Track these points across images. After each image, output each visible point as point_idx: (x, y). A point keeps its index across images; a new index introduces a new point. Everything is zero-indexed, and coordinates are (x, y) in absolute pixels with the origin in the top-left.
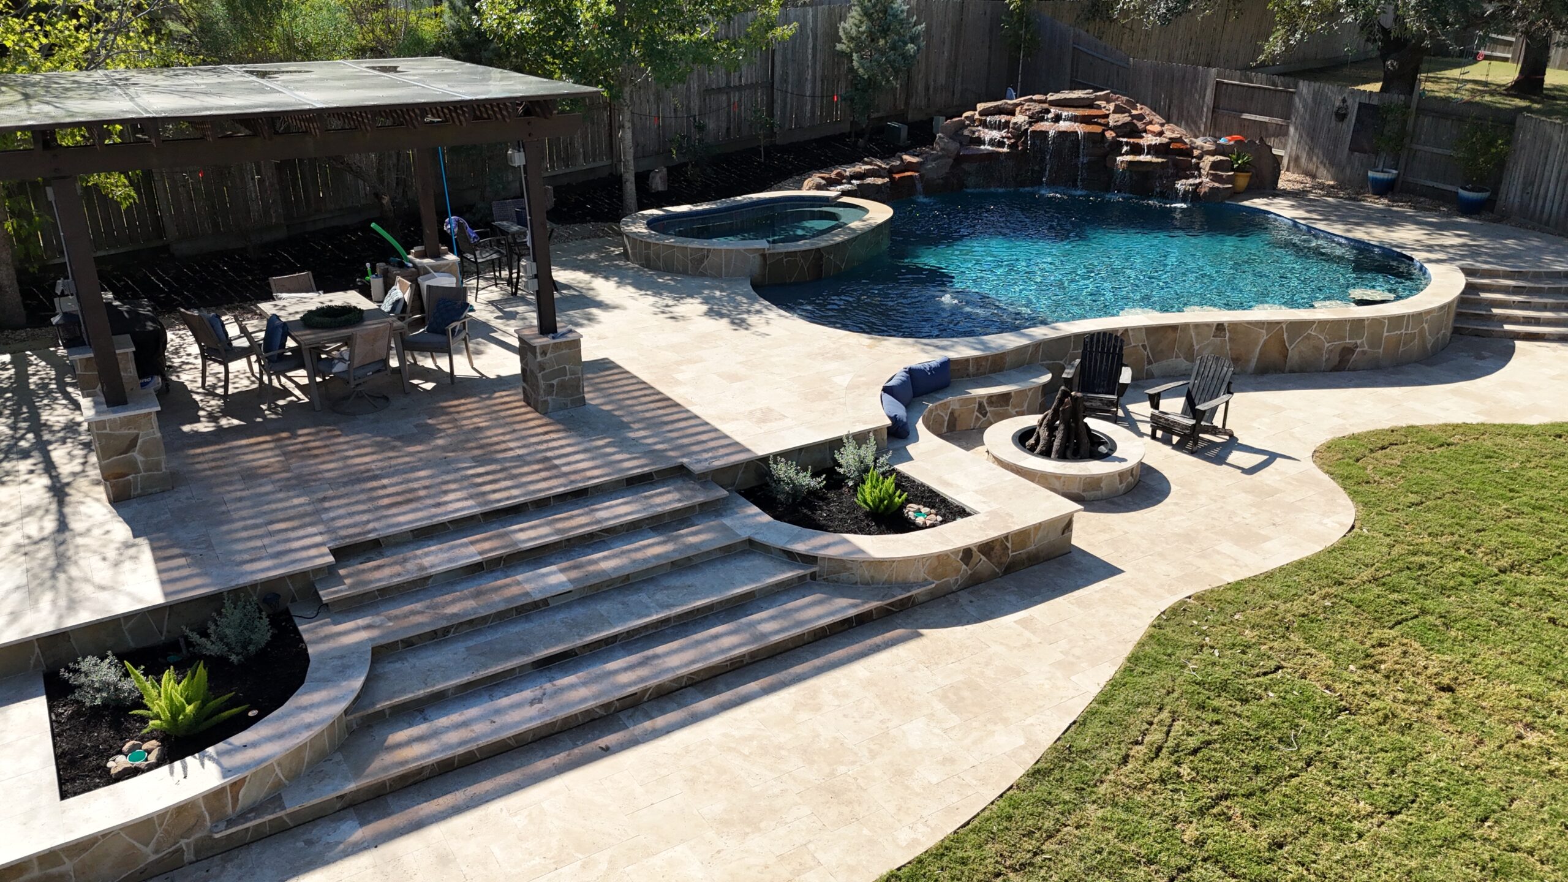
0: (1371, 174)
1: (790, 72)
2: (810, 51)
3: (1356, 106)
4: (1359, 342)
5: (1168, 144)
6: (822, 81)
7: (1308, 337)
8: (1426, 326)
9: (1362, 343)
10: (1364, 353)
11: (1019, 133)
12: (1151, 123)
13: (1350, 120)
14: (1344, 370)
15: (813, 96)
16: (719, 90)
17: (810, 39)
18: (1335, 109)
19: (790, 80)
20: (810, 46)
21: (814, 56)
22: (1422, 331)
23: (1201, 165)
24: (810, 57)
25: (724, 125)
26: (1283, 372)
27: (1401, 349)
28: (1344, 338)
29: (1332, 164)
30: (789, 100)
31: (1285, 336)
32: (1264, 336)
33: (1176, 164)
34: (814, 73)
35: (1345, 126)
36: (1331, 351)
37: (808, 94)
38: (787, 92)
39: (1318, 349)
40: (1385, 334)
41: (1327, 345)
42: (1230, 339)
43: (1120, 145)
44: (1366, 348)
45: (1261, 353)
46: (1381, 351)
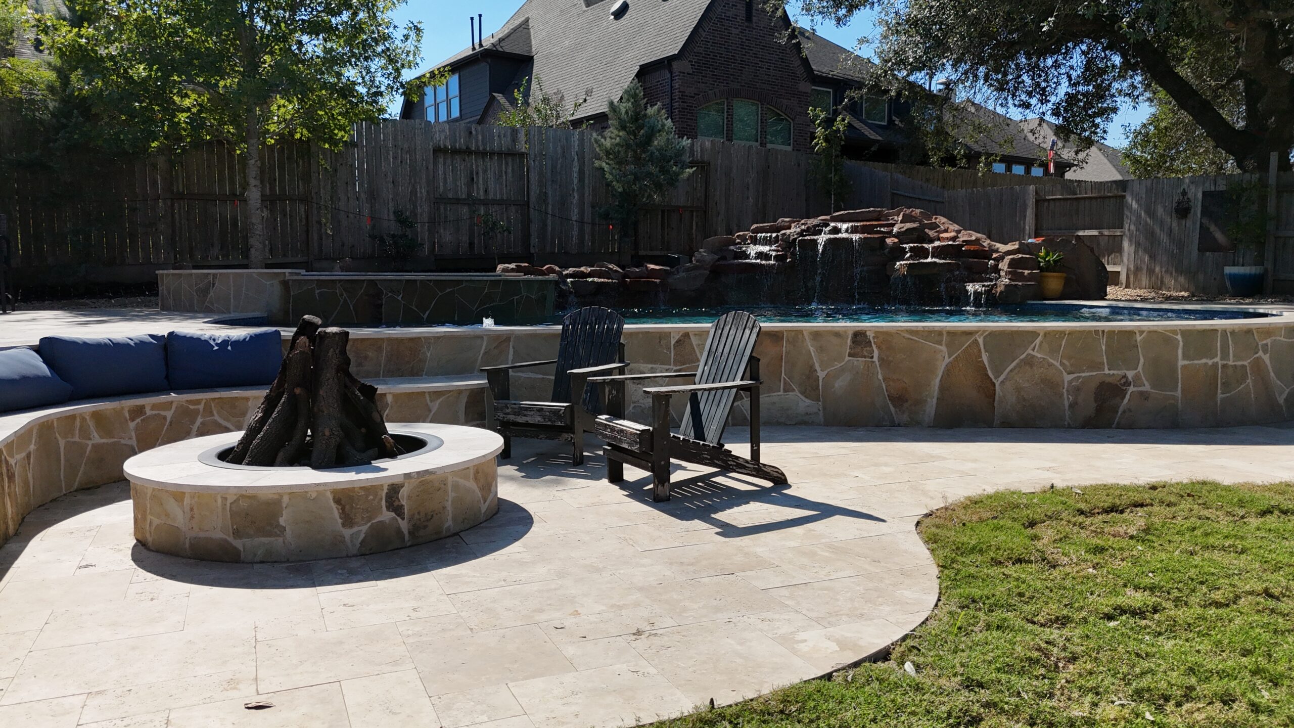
0: (1228, 270)
1: (550, 193)
2: (575, 175)
3: (1200, 195)
4: (1130, 374)
5: (961, 246)
6: (593, 207)
7: (1029, 362)
8: (1266, 358)
9: (1137, 377)
10: (1144, 396)
11: (788, 244)
12: (946, 231)
13: (1195, 214)
14: (1109, 426)
15: (581, 222)
16: (458, 201)
17: (576, 163)
18: (1174, 205)
19: (550, 201)
20: (576, 169)
21: (581, 179)
22: (1258, 365)
23: (1000, 266)
24: (576, 181)
25: (465, 239)
26: (991, 426)
27: (1220, 396)
28: (1099, 366)
29: (1180, 271)
30: (549, 222)
31: (985, 357)
32: (943, 359)
33: (969, 268)
34: (582, 196)
35: (1189, 223)
36: (1078, 390)
37: (574, 218)
38: (547, 213)
39: (1052, 385)
40: (1181, 363)
41: (1068, 378)
42: (881, 359)
43: (904, 251)
44: (1147, 387)
45: (942, 388)
46: (1179, 393)
